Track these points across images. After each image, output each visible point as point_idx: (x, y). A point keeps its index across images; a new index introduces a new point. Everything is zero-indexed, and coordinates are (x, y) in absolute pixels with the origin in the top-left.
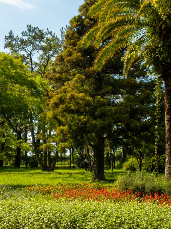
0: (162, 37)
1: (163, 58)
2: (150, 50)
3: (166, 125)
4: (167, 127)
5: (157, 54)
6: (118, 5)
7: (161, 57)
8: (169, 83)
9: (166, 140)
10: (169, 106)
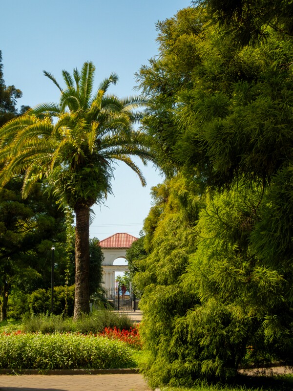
0: (75, 167)
1: (76, 191)
2: (61, 180)
3: (76, 263)
4: (77, 265)
5: (69, 185)
6: (30, 134)
7: (73, 189)
8: (81, 216)
9: (76, 279)
10: (80, 241)
